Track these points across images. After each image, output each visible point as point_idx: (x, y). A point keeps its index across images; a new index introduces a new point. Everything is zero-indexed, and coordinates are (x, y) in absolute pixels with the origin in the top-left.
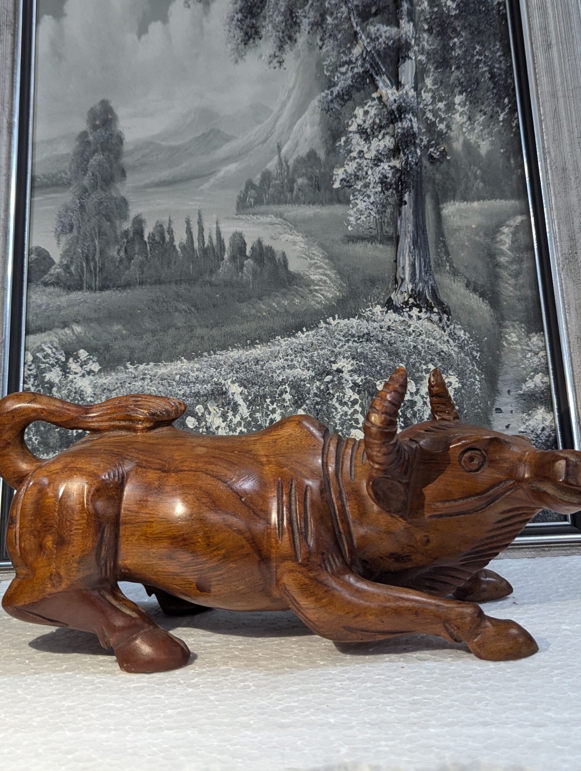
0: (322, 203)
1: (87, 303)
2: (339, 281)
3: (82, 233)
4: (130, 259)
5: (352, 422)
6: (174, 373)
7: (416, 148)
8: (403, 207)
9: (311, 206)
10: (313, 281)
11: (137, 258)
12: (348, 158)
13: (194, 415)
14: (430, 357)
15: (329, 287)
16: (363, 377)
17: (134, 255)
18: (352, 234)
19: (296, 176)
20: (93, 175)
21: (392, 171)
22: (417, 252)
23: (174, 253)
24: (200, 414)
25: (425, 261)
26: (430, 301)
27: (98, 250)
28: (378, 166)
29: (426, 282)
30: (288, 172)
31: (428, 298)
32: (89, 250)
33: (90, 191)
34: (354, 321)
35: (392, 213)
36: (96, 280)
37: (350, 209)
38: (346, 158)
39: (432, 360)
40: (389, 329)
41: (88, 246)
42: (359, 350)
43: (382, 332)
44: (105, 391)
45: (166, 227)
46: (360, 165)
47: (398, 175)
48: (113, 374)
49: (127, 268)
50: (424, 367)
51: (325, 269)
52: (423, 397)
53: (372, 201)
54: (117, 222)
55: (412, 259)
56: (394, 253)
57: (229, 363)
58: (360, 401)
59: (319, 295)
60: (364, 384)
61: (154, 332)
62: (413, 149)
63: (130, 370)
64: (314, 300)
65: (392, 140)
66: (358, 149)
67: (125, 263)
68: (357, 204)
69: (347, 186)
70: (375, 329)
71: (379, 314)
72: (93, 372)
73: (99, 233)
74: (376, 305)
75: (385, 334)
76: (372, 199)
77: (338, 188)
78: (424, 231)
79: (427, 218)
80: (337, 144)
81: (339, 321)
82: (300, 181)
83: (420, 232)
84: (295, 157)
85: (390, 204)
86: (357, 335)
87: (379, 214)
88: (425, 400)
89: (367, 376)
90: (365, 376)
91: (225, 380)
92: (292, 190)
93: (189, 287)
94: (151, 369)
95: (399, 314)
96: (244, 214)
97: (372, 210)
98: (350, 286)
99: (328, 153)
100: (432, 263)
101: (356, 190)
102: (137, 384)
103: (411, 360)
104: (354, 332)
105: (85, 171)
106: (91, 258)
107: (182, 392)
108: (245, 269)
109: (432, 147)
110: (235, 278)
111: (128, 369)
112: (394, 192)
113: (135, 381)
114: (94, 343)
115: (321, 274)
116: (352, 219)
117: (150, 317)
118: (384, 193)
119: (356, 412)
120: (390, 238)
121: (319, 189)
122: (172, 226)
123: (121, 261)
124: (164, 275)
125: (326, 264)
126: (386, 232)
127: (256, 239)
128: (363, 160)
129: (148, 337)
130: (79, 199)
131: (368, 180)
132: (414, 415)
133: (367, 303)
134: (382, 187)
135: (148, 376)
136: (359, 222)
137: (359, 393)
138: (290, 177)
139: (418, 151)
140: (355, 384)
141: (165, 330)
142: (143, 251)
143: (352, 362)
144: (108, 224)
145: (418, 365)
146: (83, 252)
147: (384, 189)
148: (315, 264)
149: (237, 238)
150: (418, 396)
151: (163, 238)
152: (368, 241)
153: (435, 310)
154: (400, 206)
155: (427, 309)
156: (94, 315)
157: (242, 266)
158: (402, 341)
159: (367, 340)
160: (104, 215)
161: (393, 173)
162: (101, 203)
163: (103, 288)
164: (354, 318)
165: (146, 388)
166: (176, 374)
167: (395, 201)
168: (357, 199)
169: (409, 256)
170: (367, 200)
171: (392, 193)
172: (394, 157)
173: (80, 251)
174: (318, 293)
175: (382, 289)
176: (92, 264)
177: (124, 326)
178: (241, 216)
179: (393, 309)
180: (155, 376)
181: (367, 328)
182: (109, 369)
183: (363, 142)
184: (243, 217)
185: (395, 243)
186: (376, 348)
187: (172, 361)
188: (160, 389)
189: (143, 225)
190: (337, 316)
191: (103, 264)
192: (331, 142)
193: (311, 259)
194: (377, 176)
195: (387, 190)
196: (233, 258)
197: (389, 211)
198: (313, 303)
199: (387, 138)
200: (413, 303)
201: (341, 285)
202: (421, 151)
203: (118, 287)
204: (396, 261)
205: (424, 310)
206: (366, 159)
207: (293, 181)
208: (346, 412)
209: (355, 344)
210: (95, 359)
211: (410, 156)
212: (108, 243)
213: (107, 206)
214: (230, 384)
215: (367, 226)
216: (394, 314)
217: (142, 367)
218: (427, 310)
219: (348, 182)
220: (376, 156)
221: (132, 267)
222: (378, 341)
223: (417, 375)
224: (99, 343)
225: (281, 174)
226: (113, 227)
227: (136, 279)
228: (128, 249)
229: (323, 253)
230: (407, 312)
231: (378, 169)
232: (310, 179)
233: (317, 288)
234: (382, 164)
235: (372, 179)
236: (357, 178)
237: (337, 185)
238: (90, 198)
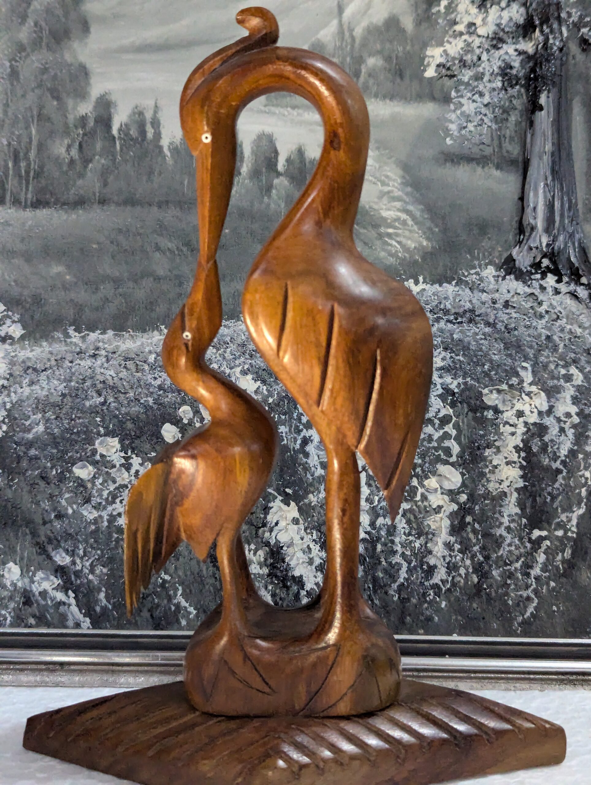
0: (406, 98)
1: (9, 225)
2: (428, 224)
3: (10, 114)
4: (87, 161)
5: (440, 452)
6: (147, 350)
7: (560, 25)
8: (538, 114)
9: (388, 101)
10: (384, 219)
11: (98, 161)
12: (451, 33)
13: (176, 422)
14: (573, 355)
15: (410, 231)
16: (460, 380)
17: (94, 155)
18: (452, 151)
19: (365, 55)
20: (36, 24)
21: (521, 57)
22: (557, 186)
23: (159, 159)
24: (185, 421)
25: (570, 201)
26: (577, 265)
27: (35, 143)
28: (498, 49)
29: (571, 236)
30: (353, 46)
31: (573, 259)
32: (19, 143)
33: (29, 50)
34: (450, 289)
35: (518, 123)
36: (27, 189)
37: (451, 111)
38: (447, 32)
39: (575, 361)
40: (507, 305)
41: (19, 137)
42: (455, 336)
43: (495, 309)
44: (30, 371)
45: (149, 115)
46: (469, 45)
47: (531, 64)
48: (45, 344)
49: (81, 175)
50: (563, 371)
51: (405, 202)
52: (559, 420)
53: (486, 102)
54: (70, 103)
55: (549, 196)
56: (519, 185)
57: (239, 341)
58: (454, 419)
59: (394, 243)
60: (463, 391)
61: (117, 282)
62: (555, 26)
63: (74, 340)
64: (384, 250)
65: (522, 10)
66: (466, 20)
67: (79, 167)
68: (462, 105)
69: (446, 76)
70: (484, 303)
71: (492, 280)
72: (11, 338)
73: (39, 115)
74: (486, 265)
75: (500, 312)
76: (487, 99)
77: (432, 78)
78: (569, 155)
79: (573, 133)
80: (434, 10)
81: (423, 286)
82: (372, 62)
83: (564, 155)
84: (364, 23)
85: (516, 109)
86: (453, 311)
87: (496, 123)
88: (562, 425)
89: (468, 379)
90: (464, 378)
91: (231, 368)
92: (357, 74)
93: (179, 214)
94: (109, 340)
95: (524, 282)
96: (277, 106)
97: (485, 115)
98: (445, 231)
99: (418, 23)
100: (580, 206)
101: (460, 82)
102: (83, 363)
103: (542, 359)
104: (449, 306)
105: (24, 18)
106: (22, 154)
107: (158, 382)
108: (274, 191)
109: (585, 26)
110: (256, 205)
111: (70, 337)
112: (523, 90)
113: (81, 359)
114: (15, 291)
115: (399, 210)
116: (453, 127)
117: (113, 257)
118: (506, 90)
119: (446, 436)
120: (513, 162)
121: (401, 77)
122: (160, 115)
123: (72, 162)
124: (140, 190)
125: (407, 194)
126: (508, 152)
127: (294, 147)
128: (474, 37)
129: (106, 289)
130: (10, 61)
131: (481, 69)
132: (544, 448)
133: (472, 261)
134: (503, 82)
135: (103, 353)
136: (463, 132)
137: (453, 405)
138: (356, 54)
139: (564, 30)
140: (447, 392)
141: (136, 279)
142: (109, 152)
143: (443, 354)
144: (55, 103)
145: (552, 366)
146: (9, 144)
147: (506, 83)
148: (389, 192)
149: (264, 142)
150: (552, 418)
151: (143, 132)
152: (478, 164)
153: (584, 280)
154: (533, 112)
155: (569, 277)
156: (19, 246)
157: (269, 188)
158: (528, 327)
159: (470, 321)
160: (48, 89)
161: (522, 61)
162: (45, 70)
163: (37, 204)
164: (450, 283)
165: (98, 370)
166: (150, 352)
167: (523, 103)
168: (462, 96)
169: (544, 192)
170: (479, 100)
171: (519, 91)
172: (524, 37)
173: (5, 143)
174: (392, 238)
175: (498, 243)
176: (23, 164)
177: (68, 267)
178: (273, 109)
179: (514, 273)
180: (115, 353)
181: (470, 301)
182: (38, 335)
183: (474, 10)
184: (277, 110)
185: (521, 171)
186: (484, 334)
187: (144, 331)
188: (121, 375)
189: (112, 110)
190: (421, 279)
191: (42, 167)
192: (424, 6)
193: (384, 184)
194: (496, 65)
195: (512, 87)
196: (255, 174)
197: (513, 118)
198: (383, 254)
199: (515, 7)
200: (547, 267)
201: (430, 229)
202: (569, 30)
203: (64, 204)
204: (522, 199)
205: (565, 279)
206: (479, 36)
207: (359, 61)
208: (430, 436)
209: (450, 325)
210: (16, 317)
211: (551, 37)
212: (52, 134)
213: (56, 74)
214: (238, 375)
215: (476, 139)
216: (515, 283)
217: (93, 336)
218: (571, 280)
219: (448, 69)
220: (495, 33)
221: (89, 174)
222: (488, 324)
223: (551, 383)
224: (26, 292)
225: (341, 48)
226: (62, 108)
227: (94, 194)
228: (84, 145)
229: (403, 177)
230: (537, 280)
231: (497, 54)
232: (388, 59)
233: (390, 231)
234: (505, 46)
235: (487, 68)
236: (463, 64)
237: (430, 73)
238: (28, 61)
